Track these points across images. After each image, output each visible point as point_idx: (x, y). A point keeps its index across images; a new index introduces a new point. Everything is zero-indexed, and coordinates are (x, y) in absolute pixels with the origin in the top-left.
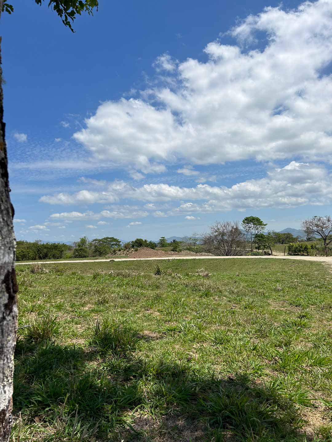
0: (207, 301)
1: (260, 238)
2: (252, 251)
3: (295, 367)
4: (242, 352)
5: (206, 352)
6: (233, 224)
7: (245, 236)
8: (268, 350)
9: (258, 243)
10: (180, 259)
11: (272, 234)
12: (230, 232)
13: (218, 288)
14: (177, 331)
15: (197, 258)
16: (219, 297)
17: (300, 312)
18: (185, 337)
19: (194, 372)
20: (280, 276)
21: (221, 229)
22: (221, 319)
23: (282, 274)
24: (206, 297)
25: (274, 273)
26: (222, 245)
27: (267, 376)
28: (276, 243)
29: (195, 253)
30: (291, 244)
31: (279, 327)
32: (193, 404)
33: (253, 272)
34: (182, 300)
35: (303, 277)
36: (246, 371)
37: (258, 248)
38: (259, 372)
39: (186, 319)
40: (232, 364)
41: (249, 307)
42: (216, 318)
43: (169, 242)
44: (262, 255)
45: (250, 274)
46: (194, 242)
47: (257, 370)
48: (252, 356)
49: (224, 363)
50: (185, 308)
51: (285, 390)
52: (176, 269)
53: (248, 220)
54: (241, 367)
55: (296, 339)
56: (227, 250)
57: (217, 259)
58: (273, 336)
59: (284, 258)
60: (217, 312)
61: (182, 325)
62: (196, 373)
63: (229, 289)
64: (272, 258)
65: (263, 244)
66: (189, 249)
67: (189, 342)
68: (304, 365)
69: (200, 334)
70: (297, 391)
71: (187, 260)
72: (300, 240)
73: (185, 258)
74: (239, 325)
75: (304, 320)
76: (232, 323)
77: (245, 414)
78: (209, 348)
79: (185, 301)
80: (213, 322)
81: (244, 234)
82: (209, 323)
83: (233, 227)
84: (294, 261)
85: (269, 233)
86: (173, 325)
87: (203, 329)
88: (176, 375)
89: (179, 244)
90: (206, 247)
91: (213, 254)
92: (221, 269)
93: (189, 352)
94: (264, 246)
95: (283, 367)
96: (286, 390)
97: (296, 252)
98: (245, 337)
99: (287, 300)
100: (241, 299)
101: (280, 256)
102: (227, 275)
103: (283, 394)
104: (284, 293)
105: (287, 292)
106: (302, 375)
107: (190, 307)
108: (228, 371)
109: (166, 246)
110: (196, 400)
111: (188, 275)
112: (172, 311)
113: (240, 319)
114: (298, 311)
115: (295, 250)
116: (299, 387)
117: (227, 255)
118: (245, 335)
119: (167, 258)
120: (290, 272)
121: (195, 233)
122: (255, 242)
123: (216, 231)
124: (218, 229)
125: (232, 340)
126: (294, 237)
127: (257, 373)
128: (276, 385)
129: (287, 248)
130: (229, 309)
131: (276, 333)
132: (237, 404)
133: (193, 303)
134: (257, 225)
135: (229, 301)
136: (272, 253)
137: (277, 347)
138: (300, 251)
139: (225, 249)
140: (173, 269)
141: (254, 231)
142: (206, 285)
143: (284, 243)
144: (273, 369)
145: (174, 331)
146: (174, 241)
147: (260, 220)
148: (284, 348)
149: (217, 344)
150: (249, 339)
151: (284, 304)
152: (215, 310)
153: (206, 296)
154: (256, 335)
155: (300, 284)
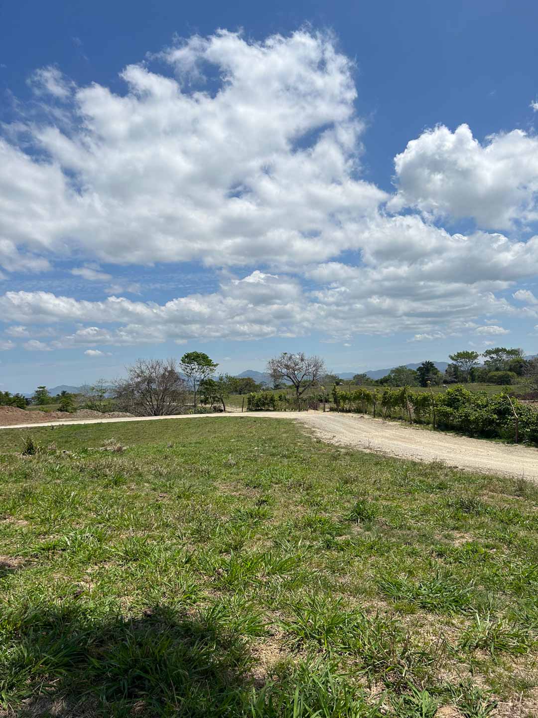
0: (116, 493)
1: (208, 386)
2: (195, 406)
3: (247, 580)
4: (168, 569)
5: (110, 578)
6: (166, 364)
7: (185, 383)
8: (208, 559)
9: (204, 393)
10: (73, 425)
11: (225, 380)
12: (162, 376)
13: (137, 469)
14: (60, 548)
15: (104, 421)
16: (137, 484)
17: (258, 497)
18: (73, 558)
19: (86, 615)
20: (235, 443)
21: (147, 372)
22: (138, 520)
23: (238, 441)
24: (115, 487)
25: (226, 440)
26: (149, 399)
27: (205, 600)
28: (232, 392)
29: (100, 414)
30: (252, 393)
31: (228, 522)
32: (80, 669)
33: (194, 439)
34: (72, 495)
35: (266, 443)
36: (173, 599)
37: (205, 401)
38: (193, 597)
39: (78, 526)
40: (150, 591)
41: (184, 495)
42: (129, 519)
43: (53, 395)
44: (210, 413)
45: (191, 443)
46: (100, 394)
47: (191, 593)
48: (183, 573)
49: (139, 591)
50: (77, 508)
51: (229, 617)
52: (66, 442)
53: (191, 358)
54: (165, 592)
55: (251, 538)
56: (156, 407)
57: (138, 422)
58: (218, 537)
59: (242, 416)
60: (133, 509)
61: (68, 538)
62: (88, 615)
63: (155, 469)
64: (225, 417)
65: (212, 395)
66: (90, 408)
67: (80, 565)
68: (259, 575)
69: (100, 548)
70: (246, 616)
71: (86, 426)
72: (265, 388)
73: (83, 423)
74: (167, 527)
75: (263, 508)
76: (156, 525)
77: (166, 666)
78: (114, 570)
79: (76, 495)
80: (125, 526)
81: (184, 380)
82: (118, 528)
83: (166, 369)
84: (256, 420)
85: (221, 379)
86: (52, 538)
87: (105, 539)
88: (52, 626)
89: (73, 399)
90: (121, 402)
91: (132, 413)
92: (145, 437)
93: (78, 581)
94: (214, 398)
95: (228, 583)
96: (231, 618)
97: (258, 406)
98: (175, 544)
99: (242, 480)
100: (173, 484)
101: (237, 412)
102: (153, 447)
103: (226, 624)
104: (239, 468)
105: (243, 466)
106: (255, 590)
107: (86, 505)
108: (143, 604)
109: (48, 403)
110: (86, 662)
111: (85, 451)
112: (52, 515)
113: (168, 517)
114: (257, 495)
115: (257, 403)
116: (250, 609)
117: (156, 415)
118: (175, 541)
119: (49, 424)
120: (249, 436)
121: (102, 380)
122: (200, 392)
123: (139, 376)
124: (142, 372)
125: (154, 552)
126: (256, 383)
127: (190, 598)
128: (217, 612)
129: (246, 400)
130: (151, 502)
131: (223, 531)
132: (154, 653)
133: (91, 498)
134: (203, 366)
135: (154, 489)
136: (224, 408)
137: (222, 553)
138: (264, 404)
139: (153, 405)
140: (58, 442)
141: (199, 375)
142: (115, 466)
143: (242, 392)
144: (215, 588)
145: (54, 549)
146: (64, 393)
147: (207, 357)
148: (232, 554)
149: (128, 561)
150: (180, 547)
151: (237, 485)
152: (129, 506)
153: (116, 484)
154: (192, 539)
155: (262, 453)
